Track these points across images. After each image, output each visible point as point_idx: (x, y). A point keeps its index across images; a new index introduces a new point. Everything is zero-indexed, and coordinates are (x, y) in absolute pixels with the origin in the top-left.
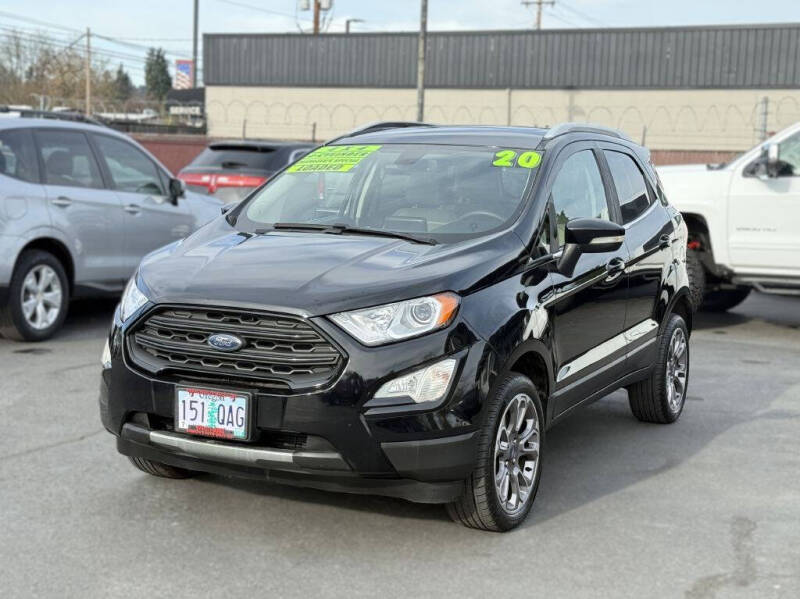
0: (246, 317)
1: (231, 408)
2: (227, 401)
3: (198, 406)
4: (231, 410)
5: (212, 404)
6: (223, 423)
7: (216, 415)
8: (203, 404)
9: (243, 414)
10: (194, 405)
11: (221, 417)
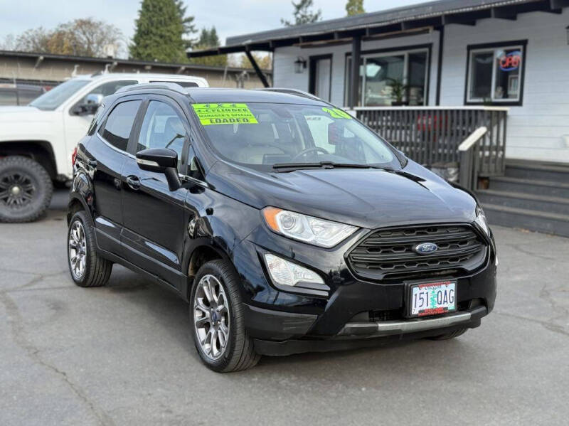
0: (429, 229)
1: (446, 292)
2: (443, 288)
3: (424, 296)
4: (446, 294)
5: (433, 292)
6: (441, 304)
7: (436, 299)
8: (427, 293)
9: (453, 294)
10: (422, 296)
11: (440, 300)
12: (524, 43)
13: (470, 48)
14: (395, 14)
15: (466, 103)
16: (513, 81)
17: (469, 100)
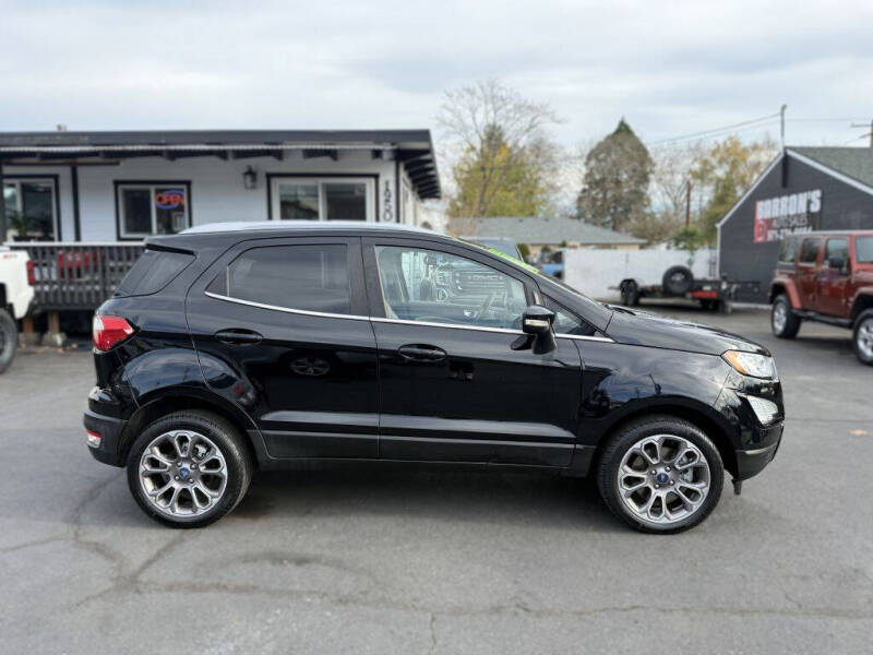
12: (188, 183)
13: (117, 183)
14: (28, 138)
15: (119, 239)
16: (178, 219)
17: (123, 235)
